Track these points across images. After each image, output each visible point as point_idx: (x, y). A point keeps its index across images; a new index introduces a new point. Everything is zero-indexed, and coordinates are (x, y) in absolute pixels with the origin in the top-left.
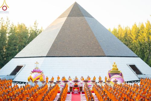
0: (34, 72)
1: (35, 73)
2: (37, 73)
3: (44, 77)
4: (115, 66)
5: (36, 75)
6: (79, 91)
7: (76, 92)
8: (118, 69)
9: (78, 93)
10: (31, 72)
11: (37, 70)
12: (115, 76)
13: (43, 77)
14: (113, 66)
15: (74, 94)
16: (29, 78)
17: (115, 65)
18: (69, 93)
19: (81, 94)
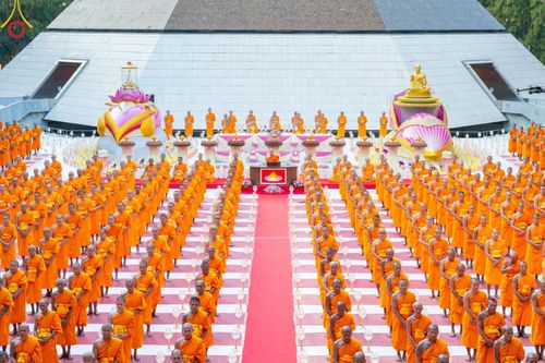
0: (119, 98)
1: (122, 104)
2: (132, 105)
3: (156, 117)
4: (420, 80)
5: (126, 113)
6: (283, 181)
7: (272, 188)
8: (428, 93)
9: (280, 190)
10: (110, 101)
11: (130, 92)
12: (418, 120)
13: (153, 118)
14: (413, 79)
15: (265, 193)
16: (103, 123)
17: (420, 76)
18: (247, 190)
19: (292, 196)
